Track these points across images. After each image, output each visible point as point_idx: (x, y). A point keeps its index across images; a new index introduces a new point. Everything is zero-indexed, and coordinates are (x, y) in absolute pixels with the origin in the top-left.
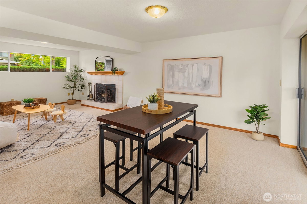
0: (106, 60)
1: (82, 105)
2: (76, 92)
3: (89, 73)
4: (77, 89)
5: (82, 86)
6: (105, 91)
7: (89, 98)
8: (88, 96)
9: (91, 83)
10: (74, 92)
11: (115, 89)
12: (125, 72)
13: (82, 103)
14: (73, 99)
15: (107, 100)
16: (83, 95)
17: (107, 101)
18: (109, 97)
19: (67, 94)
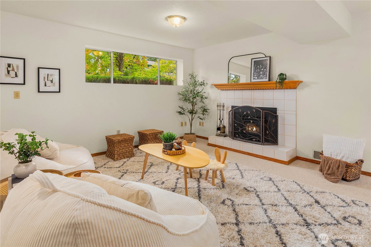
0: (253, 60)
1: (209, 145)
2: (196, 122)
3: (218, 87)
4: (197, 116)
5: (205, 110)
6: (260, 120)
7: (219, 132)
8: (219, 129)
9: (222, 105)
10: (192, 120)
11: (276, 117)
12: (302, 82)
13: (210, 141)
14: (191, 133)
15: (264, 138)
16: (203, 125)
17: (264, 140)
18: (267, 132)
19: (180, 124)
